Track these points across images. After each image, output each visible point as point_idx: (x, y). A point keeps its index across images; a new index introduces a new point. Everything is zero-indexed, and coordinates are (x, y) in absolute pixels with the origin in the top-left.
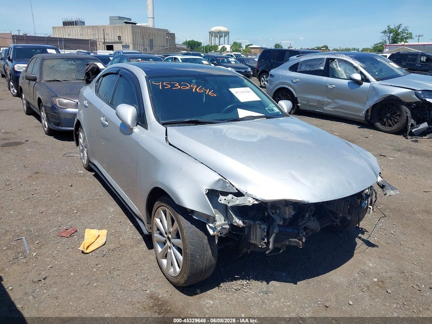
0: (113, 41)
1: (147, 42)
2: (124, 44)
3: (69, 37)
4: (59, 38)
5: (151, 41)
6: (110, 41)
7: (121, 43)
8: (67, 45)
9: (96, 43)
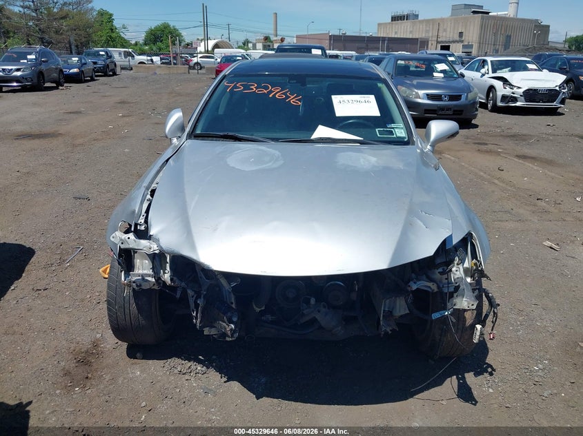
0: (451, 40)
1: (501, 39)
2: (466, 43)
3: (396, 36)
4: (382, 37)
5: (509, 37)
6: (447, 40)
7: (462, 42)
8: (391, 45)
9: (428, 42)
